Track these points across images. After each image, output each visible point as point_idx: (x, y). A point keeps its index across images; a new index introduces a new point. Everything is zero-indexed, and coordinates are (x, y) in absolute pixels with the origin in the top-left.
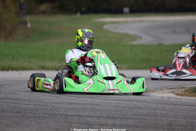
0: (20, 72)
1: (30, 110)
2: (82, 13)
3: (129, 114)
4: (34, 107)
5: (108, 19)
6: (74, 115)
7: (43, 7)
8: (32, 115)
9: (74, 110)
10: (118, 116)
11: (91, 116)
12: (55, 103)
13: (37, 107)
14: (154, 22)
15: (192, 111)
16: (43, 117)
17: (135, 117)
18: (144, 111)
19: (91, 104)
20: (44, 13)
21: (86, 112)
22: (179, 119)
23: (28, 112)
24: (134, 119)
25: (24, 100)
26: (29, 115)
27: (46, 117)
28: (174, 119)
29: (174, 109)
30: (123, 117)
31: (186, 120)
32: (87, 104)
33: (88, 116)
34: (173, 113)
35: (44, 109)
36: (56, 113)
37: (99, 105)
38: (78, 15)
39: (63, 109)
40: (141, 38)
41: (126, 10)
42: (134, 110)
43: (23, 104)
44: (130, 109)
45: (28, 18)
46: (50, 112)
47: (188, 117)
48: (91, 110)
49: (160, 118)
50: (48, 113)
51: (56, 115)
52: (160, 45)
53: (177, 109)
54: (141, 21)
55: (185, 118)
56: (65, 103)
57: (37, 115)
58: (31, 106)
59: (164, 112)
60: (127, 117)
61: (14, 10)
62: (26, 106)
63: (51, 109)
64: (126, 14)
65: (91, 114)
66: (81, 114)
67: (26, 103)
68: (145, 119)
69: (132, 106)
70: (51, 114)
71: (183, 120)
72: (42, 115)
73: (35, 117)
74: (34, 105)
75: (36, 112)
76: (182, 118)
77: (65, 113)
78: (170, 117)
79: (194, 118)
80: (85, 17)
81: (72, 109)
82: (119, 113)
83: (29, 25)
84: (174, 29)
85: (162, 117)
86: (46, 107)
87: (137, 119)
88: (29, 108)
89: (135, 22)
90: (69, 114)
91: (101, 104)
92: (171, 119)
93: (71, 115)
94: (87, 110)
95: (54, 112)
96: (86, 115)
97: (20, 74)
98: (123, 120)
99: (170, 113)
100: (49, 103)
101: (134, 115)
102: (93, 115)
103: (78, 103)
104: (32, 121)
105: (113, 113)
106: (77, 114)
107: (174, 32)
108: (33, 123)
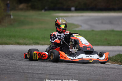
0: (3, 46)
1: (5, 69)
2: (46, 10)
3: (67, 73)
4: (8, 67)
5: (62, 14)
6: (32, 73)
7: (21, 6)
8: (6, 72)
9: (33, 70)
10: (59, 74)
11: (43, 74)
12: (21, 65)
13: (10, 67)
14: (90, 16)
15: (106, 71)
16: (13, 74)
17: (70, 75)
18: (76, 71)
19: (44, 66)
20: (22, 10)
21: (40, 71)
22: (97, 77)
23: (4, 70)
24: (69, 76)
25: (3, 63)
26: (4, 72)
27: (15, 74)
28: (94, 76)
29: (95, 70)
30: (63, 74)
31: (101, 77)
32: (42, 66)
33: (41, 73)
34: (94, 72)
35: (14, 69)
36: (21, 71)
37: (49, 67)
38: (43, 11)
39: (26, 69)
40: (81, 26)
41: (73, 9)
42: (70, 70)
43: (2, 65)
44: (68, 70)
45: (12, 13)
46: (18, 71)
47: (103, 75)
48: (44, 70)
49: (85, 75)
50: (16, 71)
51: (21, 72)
52: (93, 31)
53: (97, 70)
54: (82, 16)
55: (101, 76)
56: (28, 65)
57: (9, 72)
58: (7, 67)
59: (89, 72)
60: (65, 74)
61: (3, 8)
62: (4, 67)
63: (18, 69)
64: (73, 11)
65: (43, 73)
66: (37, 72)
67: (4, 65)
68: (76, 76)
69: (69, 68)
70: (18, 72)
71: (100, 77)
72: (12, 72)
73: (7, 73)
74: (9, 66)
75: (9, 71)
76: (99, 76)
77: (27, 72)
78: (92, 75)
79: (106, 76)
80: (47, 12)
81: (32, 69)
82: (61, 72)
83: (12, 17)
84: (102, 21)
85: (87, 75)
86: (16, 67)
87: (71, 76)
88: (5, 68)
89: (78, 16)
90: (29, 72)
91: (50, 66)
92: (93, 76)
93: (30, 73)
94: (41, 70)
95: (20, 71)
96: (40, 73)
97: (3, 47)
98: (63, 76)
99: (92, 72)
100: (18, 65)
101: (70, 73)
102: (44, 73)
103: (36, 66)
104: (5, 76)
105: (57, 72)
106: (34, 72)
107: (102, 23)
108: (6, 77)
